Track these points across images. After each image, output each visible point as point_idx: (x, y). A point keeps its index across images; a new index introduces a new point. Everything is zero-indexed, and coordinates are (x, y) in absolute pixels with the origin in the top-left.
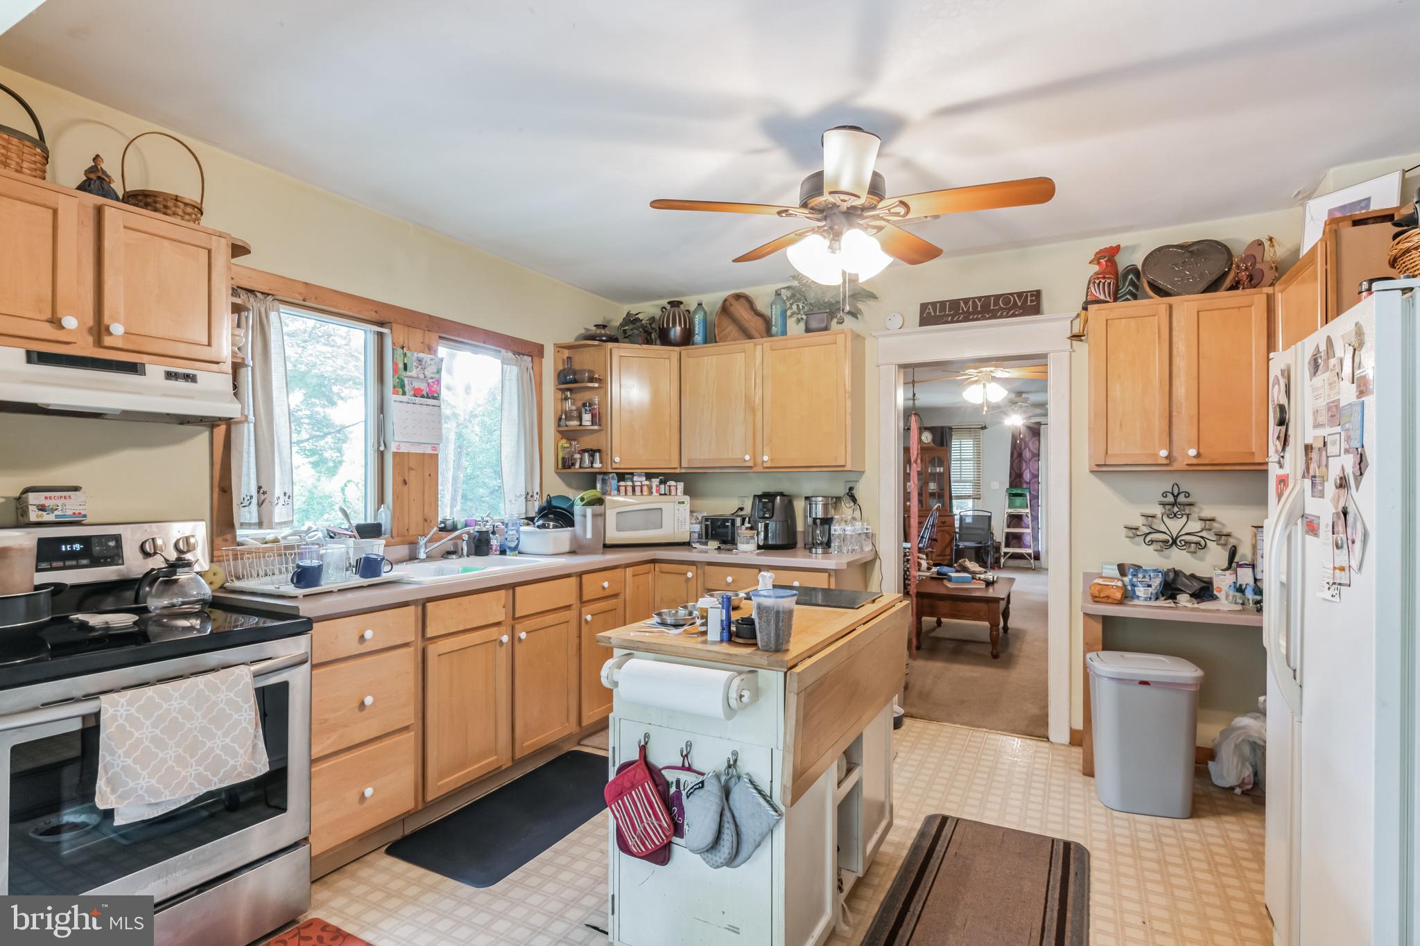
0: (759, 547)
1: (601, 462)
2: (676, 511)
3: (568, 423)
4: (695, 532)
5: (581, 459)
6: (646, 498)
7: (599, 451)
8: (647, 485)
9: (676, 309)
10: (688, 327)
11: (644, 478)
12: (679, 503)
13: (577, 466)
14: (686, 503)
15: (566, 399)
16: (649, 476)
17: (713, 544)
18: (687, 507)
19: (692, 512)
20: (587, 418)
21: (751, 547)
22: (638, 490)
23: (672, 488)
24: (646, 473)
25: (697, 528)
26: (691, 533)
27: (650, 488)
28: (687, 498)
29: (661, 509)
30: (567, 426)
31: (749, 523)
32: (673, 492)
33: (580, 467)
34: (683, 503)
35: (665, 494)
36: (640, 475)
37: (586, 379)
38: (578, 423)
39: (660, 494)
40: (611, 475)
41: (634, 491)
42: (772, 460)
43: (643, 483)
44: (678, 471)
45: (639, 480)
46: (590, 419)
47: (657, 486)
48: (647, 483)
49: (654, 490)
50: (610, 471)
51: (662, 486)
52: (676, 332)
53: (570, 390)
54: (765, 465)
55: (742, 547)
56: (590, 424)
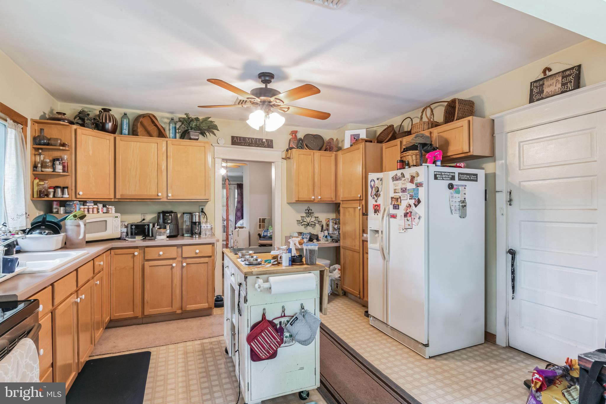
0: (168, 237)
1: (68, 194)
2: (114, 221)
3: (43, 169)
4: (124, 232)
5: (54, 192)
6: (96, 215)
7: (67, 188)
8: (96, 208)
9: (107, 113)
10: (115, 124)
11: (93, 204)
12: (116, 217)
13: (51, 196)
14: (119, 217)
15: (40, 154)
16: (96, 203)
17: (139, 238)
18: (119, 219)
19: (121, 222)
20: (59, 168)
21: (164, 237)
22: (91, 210)
23: (109, 209)
24: (93, 201)
25: (125, 230)
26: (122, 233)
27: (98, 209)
28: (118, 215)
29: (106, 221)
30: (42, 171)
31: (157, 225)
32: (110, 212)
33: (54, 196)
34: (117, 217)
35: (106, 213)
36: (90, 202)
37: (58, 144)
38: (52, 170)
39: (104, 213)
40: (75, 202)
41: (88, 211)
42: (172, 196)
43: (94, 207)
44: (113, 200)
45: (91, 205)
46: (62, 168)
47: (102, 208)
48: (96, 206)
49: (100, 210)
50: (74, 199)
51: (105, 209)
52: (109, 125)
53: (41, 149)
54: (168, 198)
55: (158, 237)
56: (62, 172)
